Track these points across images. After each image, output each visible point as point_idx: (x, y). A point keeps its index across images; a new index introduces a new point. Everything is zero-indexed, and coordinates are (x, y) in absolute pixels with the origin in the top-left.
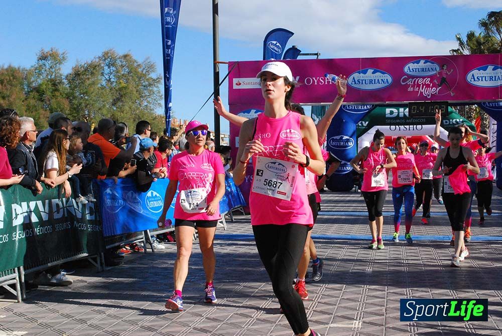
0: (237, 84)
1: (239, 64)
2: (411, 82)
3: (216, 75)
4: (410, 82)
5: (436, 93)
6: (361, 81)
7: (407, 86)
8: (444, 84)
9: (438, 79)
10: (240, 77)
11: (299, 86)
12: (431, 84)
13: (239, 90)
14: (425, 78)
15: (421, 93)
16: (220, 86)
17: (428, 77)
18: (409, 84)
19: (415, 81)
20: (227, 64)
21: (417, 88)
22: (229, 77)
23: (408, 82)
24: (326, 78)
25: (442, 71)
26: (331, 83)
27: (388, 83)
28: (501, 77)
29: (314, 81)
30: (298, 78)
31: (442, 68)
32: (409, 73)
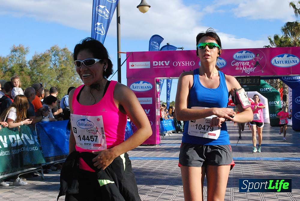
1: (133, 53)
2: (238, 65)
3: (119, 60)
5: (253, 71)
7: (235, 67)
8: (257, 65)
10: (133, 62)
11: (169, 67)
12: (250, 66)
13: (133, 69)
14: (246, 62)
15: (244, 71)
16: (121, 67)
17: (248, 61)
18: (236, 65)
19: (240, 63)
20: (126, 54)
21: (242, 68)
22: (127, 61)
23: (236, 64)
24: (186, 62)
25: (256, 57)
26: (189, 65)
27: (224, 65)
28: (292, 61)
29: (178, 64)
30: (169, 62)
31: (256, 56)
32: (236, 59)
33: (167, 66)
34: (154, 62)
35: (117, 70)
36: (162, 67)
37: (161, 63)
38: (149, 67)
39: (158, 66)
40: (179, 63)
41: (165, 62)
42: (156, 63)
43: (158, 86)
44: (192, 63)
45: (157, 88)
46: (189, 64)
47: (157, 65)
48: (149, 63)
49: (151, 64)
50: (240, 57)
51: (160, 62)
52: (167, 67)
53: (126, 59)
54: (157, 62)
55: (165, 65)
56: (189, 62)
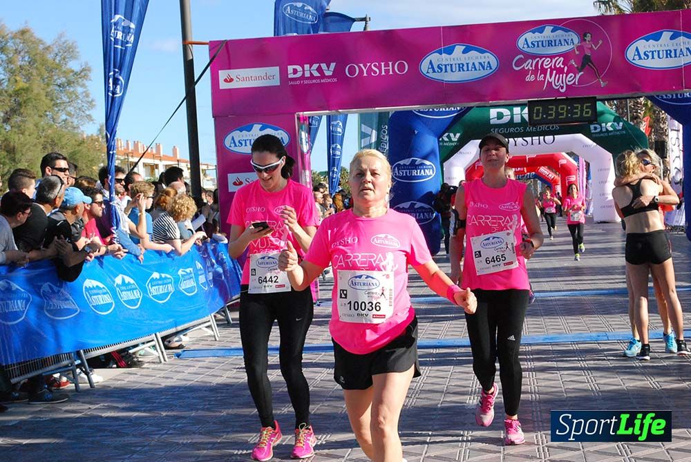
0: (226, 80)
1: (227, 44)
2: (531, 66)
3: (189, 66)
4: (528, 65)
5: (575, 83)
6: (443, 67)
7: (524, 73)
8: (587, 66)
9: (576, 58)
10: (230, 69)
11: (335, 80)
12: (566, 68)
13: (230, 90)
14: (554, 57)
15: (549, 83)
16: (196, 86)
17: (560, 55)
18: (526, 68)
19: (537, 62)
20: (207, 46)
21: (543, 75)
22: (211, 68)
23: (525, 65)
24: (383, 64)
25: (583, 43)
26: (391, 73)
27: (491, 68)
28: (685, 51)
29: (361, 71)
30: (333, 65)
31: (583, 40)
32: (526, 49)
33: (329, 77)
34: (290, 68)
35: (184, 95)
36: (314, 81)
37: (310, 70)
38: (276, 82)
39: (303, 77)
40: (362, 69)
41: (324, 66)
42: (295, 71)
43: (304, 135)
44: (401, 67)
45: (302, 144)
46: (392, 68)
47: (299, 75)
48: (275, 70)
49: (283, 73)
50: (536, 44)
51: (307, 67)
52: (329, 80)
53: (209, 61)
54: (299, 68)
55: (323, 76)
56: (390, 63)
